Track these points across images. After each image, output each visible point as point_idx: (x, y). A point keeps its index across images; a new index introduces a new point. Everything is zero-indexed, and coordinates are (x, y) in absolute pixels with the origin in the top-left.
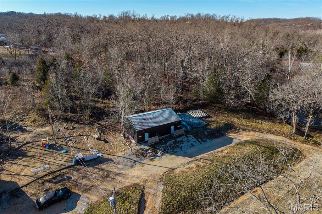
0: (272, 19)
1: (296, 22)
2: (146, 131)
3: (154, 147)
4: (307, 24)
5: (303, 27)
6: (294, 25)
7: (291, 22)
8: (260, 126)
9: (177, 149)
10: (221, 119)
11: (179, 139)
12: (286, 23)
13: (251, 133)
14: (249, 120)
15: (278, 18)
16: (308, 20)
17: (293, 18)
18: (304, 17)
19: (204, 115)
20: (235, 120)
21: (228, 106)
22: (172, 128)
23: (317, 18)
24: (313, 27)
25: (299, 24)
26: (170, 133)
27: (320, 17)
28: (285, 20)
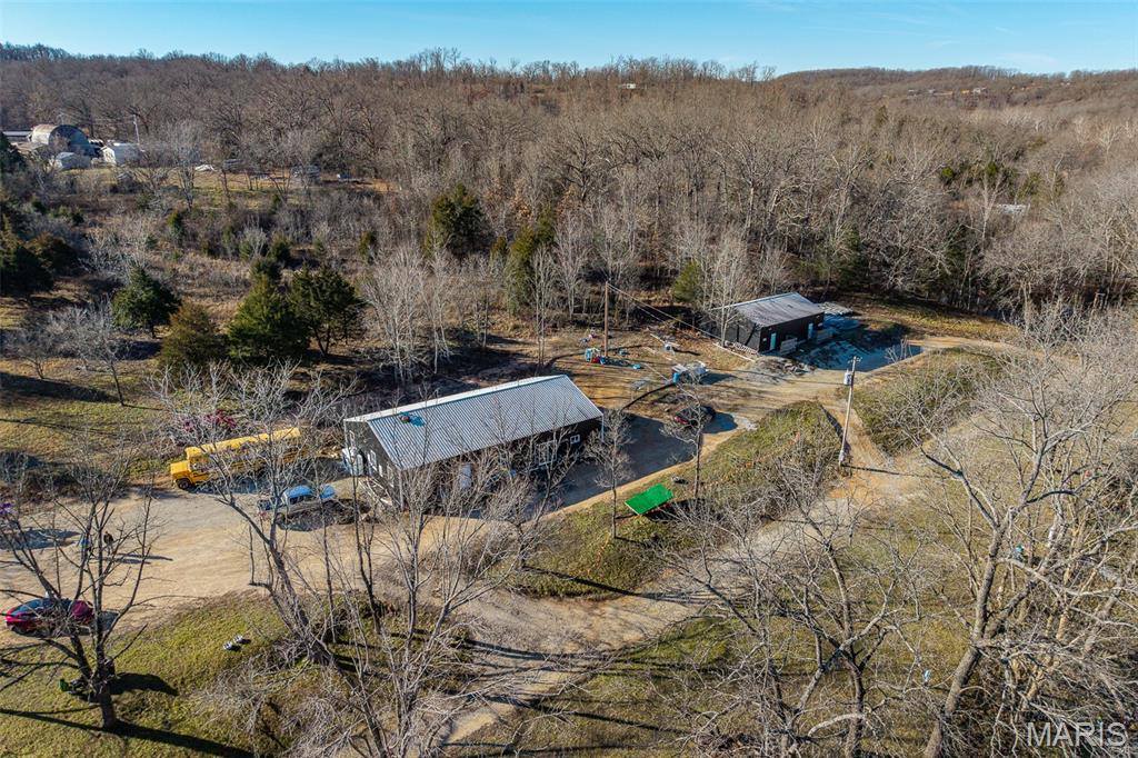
0: (859, 71)
1: (936, 82)
2: (775, 328)
3: (791, 356)
4: (971, 89)
5: (962, 100)
6: (931, 91)
7: (920, 82)
8: (959, 327)
9: (830, 363)
10: (879, 318)
11: (827, 347)
12: (904, 87)
13: (948, 338)
14: (933, 317)
15: (878, 69)
16: (970, 75)
17: (928, 69)
18: (960, 67)
19: (846, 310)
20: (907, 318)
21: (892, 290)
22: (811, 326)
23: (999, 71)
24: (989, 100)
25: (947, 89)
26: (806, 338)
27: (1008, 68)
28: (900, 77)
